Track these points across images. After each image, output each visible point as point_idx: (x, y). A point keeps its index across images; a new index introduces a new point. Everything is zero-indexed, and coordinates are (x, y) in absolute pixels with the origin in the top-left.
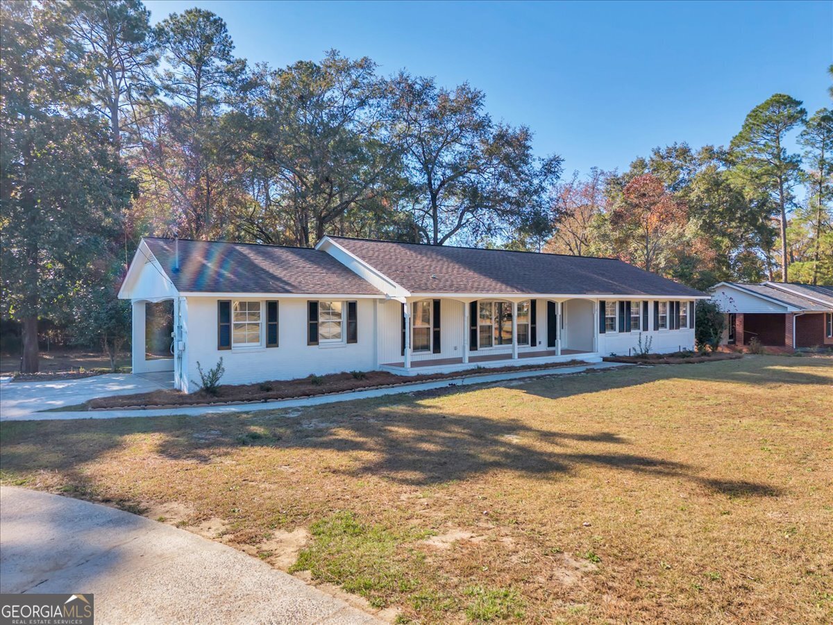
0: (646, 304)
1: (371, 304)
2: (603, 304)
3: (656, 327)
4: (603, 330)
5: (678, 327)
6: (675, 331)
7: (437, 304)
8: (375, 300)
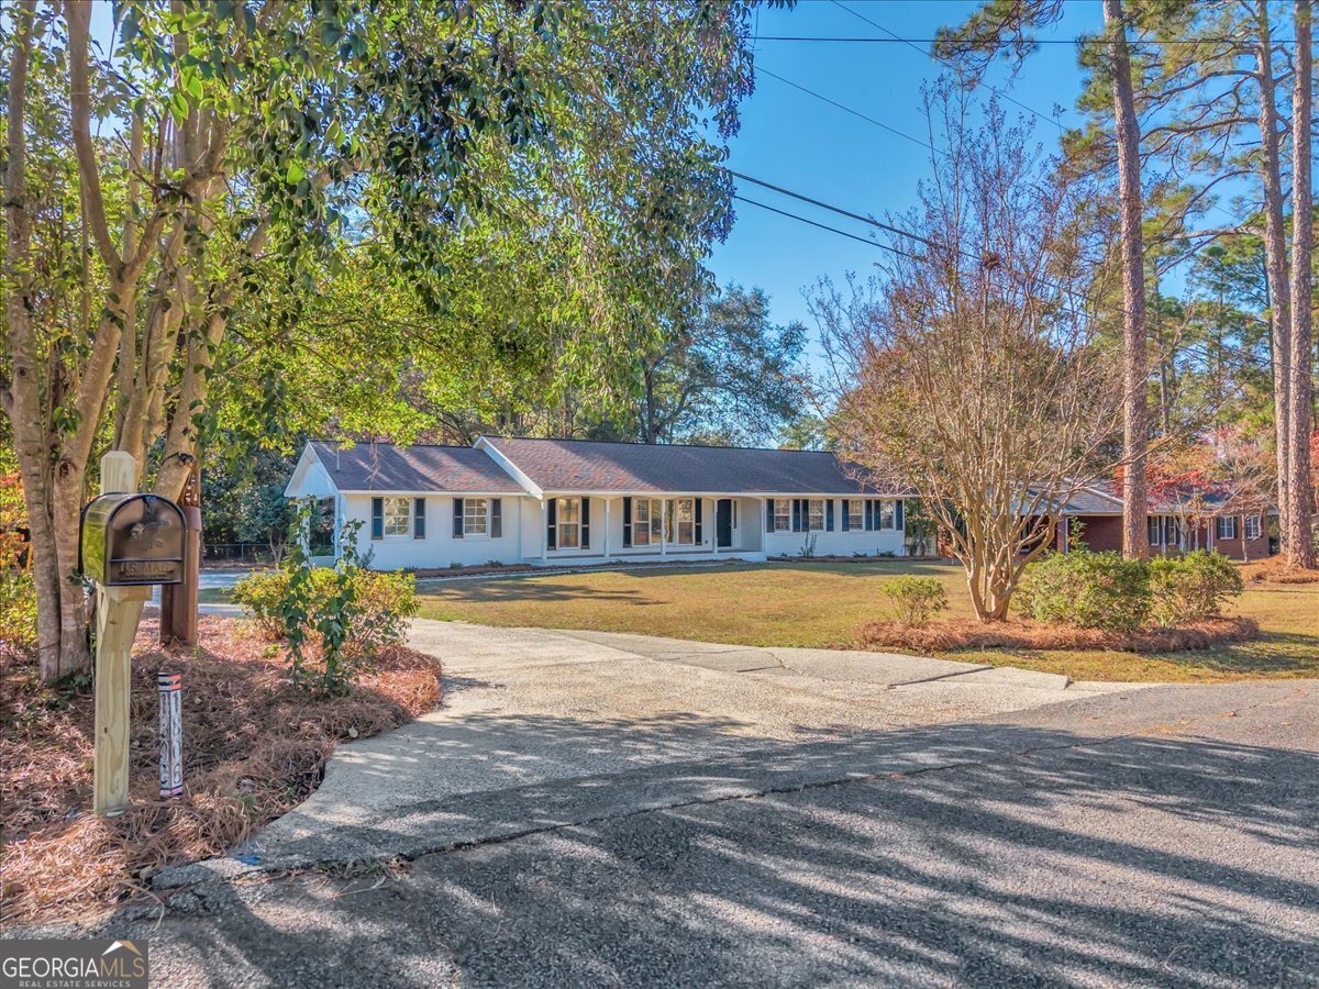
0: (830, 503)
1: (517, 501)
2: (771, 503)
3: (846, 527)
4: (771, 529)
5: (878, 528)
6: (873, 533)
7: (586, 502)
8: (519, 497)
